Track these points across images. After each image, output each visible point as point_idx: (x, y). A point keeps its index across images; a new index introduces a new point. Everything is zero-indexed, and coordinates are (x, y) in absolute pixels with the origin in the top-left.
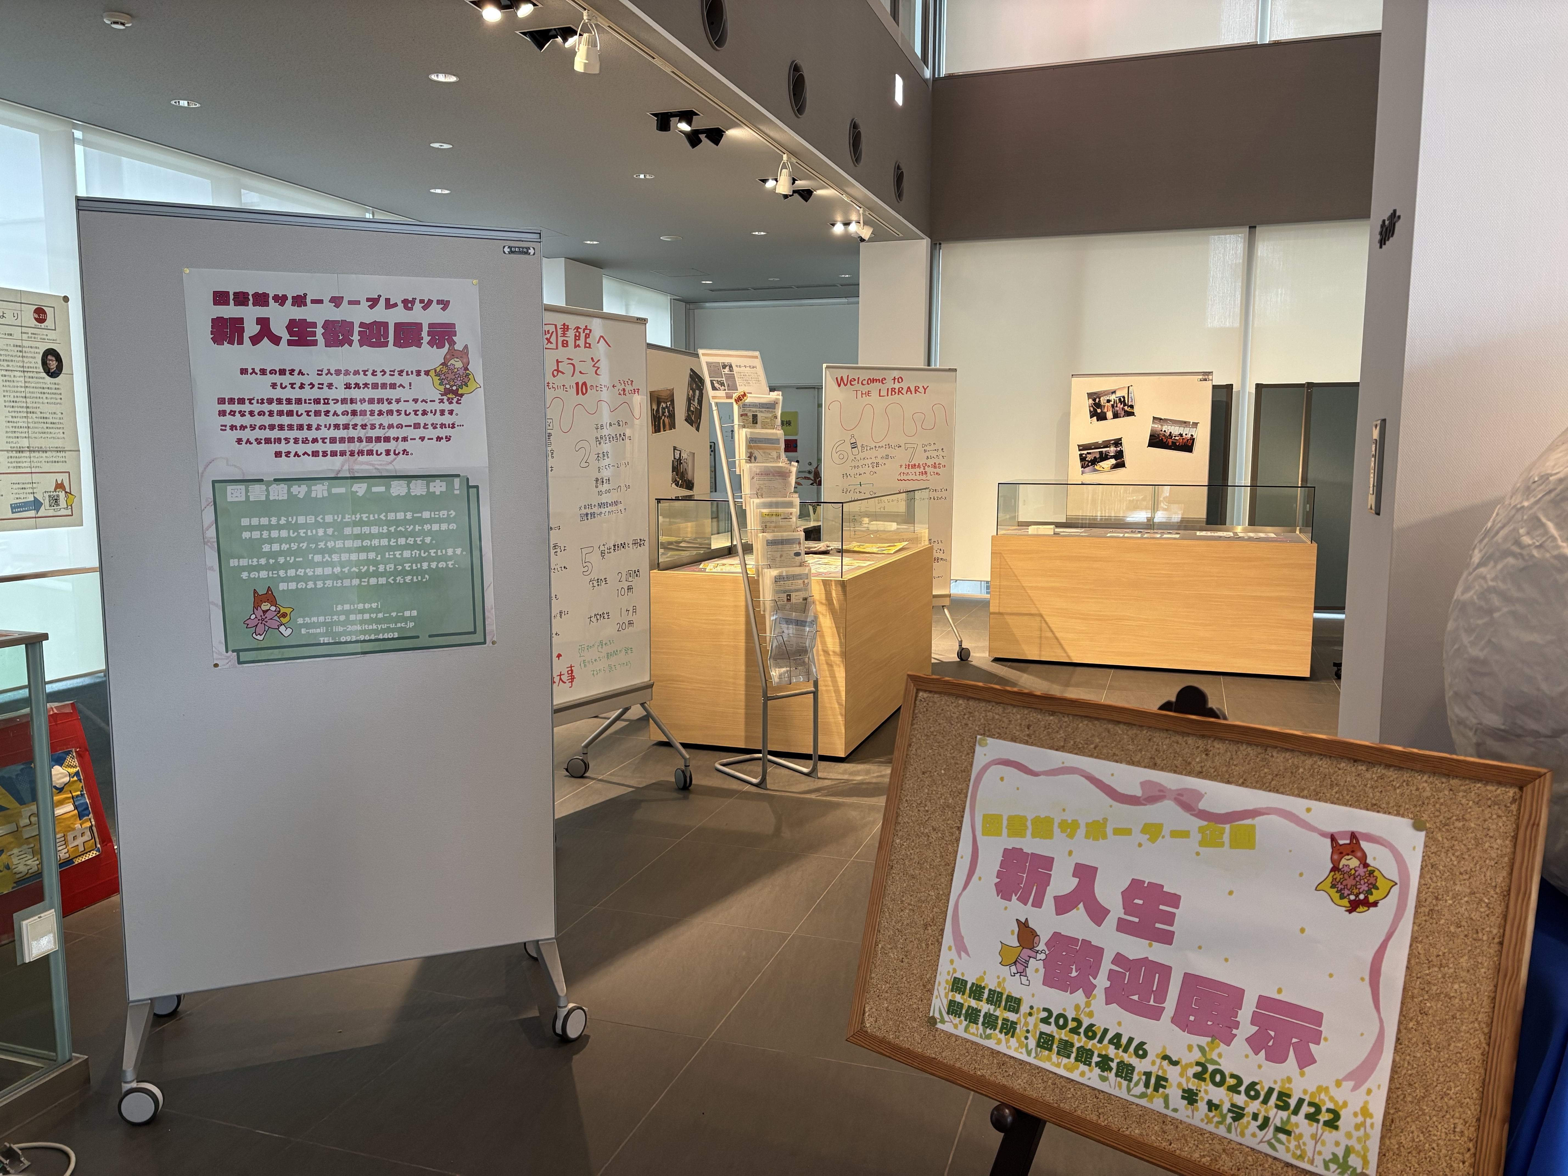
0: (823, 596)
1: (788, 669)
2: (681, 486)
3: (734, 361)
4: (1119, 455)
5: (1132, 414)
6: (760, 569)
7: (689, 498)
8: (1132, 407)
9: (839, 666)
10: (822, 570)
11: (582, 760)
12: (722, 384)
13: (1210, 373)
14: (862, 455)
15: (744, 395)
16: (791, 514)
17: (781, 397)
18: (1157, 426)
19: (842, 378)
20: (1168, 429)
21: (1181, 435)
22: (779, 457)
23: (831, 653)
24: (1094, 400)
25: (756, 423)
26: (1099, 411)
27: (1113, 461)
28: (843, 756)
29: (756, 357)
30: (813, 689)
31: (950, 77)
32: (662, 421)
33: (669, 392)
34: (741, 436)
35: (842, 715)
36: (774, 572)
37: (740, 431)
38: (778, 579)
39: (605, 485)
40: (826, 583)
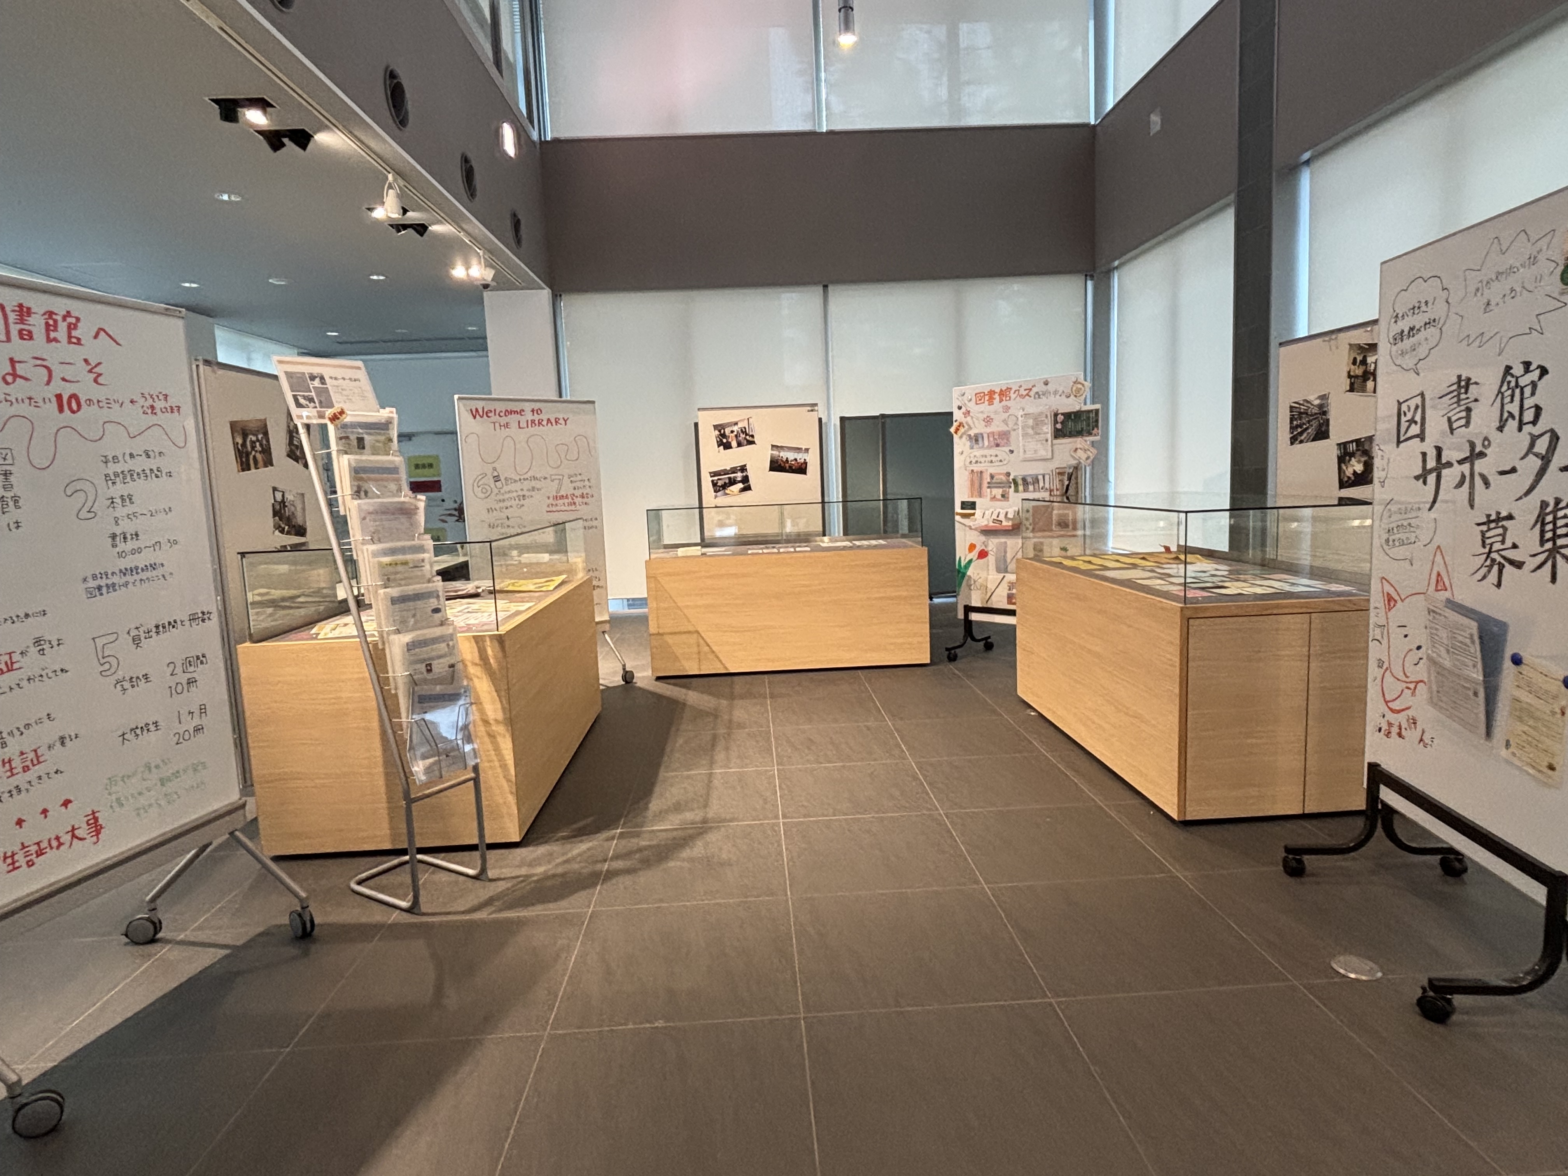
0: (476, 654)
1: (437, 758)
2: (288, 533)
3: (327, 372)
4: (745, 480)
5: (753, 443)
6: (385, 635)
7: (296, 548)
8: (752, 436)
9: (504, 736)
10: (472, 622)
11: (148, 919)
12: (311, 400)
13: (816, 405)
14: (506, 489)
15: (342, 412)
16: (423, 560)
17: (395, 416)
18: (775, 453)
19: (477, 410)
20: (785, 455)
21: (796, 460)
22: (400, 490)
23: (492, 722)
24: (720, 431)
25: (364, 448)
26: (725, 441)
27: (741, 486)
28: (518, 840)
29: (359, 368)
30: (473, 775)
31: (556, 141)
32: (251, 457)
33: (259, 423)
34: (342, 465)
35: (512, 793)
36: (407, 638)
37: (341, 459)
38: (410, 647)
39: (129, 542)
40: (478, 640)
